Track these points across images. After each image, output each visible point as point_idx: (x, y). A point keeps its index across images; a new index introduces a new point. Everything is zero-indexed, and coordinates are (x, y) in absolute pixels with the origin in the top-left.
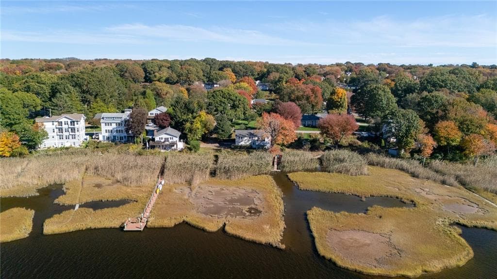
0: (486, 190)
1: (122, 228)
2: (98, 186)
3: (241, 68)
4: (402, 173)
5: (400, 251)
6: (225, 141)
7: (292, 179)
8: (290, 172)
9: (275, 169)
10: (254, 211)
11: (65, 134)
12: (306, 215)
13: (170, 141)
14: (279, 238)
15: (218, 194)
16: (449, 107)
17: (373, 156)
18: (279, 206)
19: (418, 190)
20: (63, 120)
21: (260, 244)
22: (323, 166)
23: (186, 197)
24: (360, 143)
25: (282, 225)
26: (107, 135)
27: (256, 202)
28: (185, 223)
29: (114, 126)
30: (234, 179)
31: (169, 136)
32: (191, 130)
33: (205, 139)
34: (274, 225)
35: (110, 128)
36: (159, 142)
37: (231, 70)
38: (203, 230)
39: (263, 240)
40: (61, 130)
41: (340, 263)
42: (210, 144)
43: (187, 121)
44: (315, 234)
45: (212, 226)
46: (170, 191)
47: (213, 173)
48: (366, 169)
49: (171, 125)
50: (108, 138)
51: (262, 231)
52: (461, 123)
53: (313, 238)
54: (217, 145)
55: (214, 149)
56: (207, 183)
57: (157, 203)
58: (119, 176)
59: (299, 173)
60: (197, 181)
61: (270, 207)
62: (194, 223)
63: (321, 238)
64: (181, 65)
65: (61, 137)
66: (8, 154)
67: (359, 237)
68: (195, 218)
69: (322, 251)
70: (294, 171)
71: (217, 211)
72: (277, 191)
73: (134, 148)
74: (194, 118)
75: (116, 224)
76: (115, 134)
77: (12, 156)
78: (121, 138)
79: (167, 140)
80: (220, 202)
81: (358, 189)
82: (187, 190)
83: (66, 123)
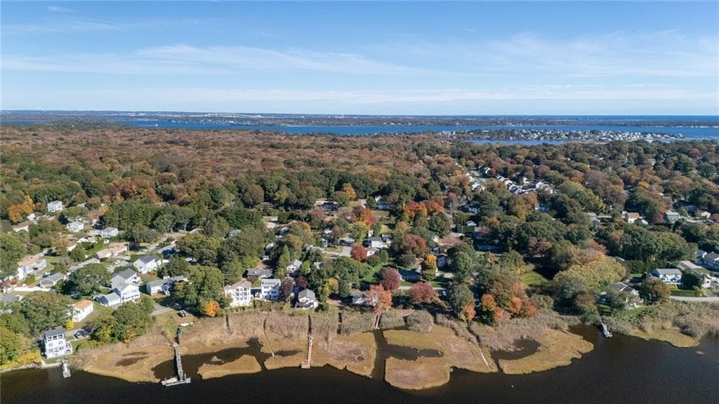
0: (487, 346)
1: (300, 367)
2: (276, 340)
3: (361, 182)
4: (452, 331)
5: (419, 379)
6: (345, 298)
7: (385, 336)
8: (385, 330)
9: (377, 327)
10: (361, 359)
11: (240, 296)
12: (385, 361)
13: (309, 302)
14: (370, 373)
15: (343, 347)
16: (495, 282)
17: (440, 317)
18: (374, 355)
19: (452, 345)
20: (240, 287)
21: (362, 376)
22: (407, 325)
23: (326, 349)
24: (440, 301)
25: (373, 367)
26: (266, 294)
27: (362, 353)
28: (328, 365)
29: (270, 288)
30: (352, 335)
31: (308, 297)
32: (322, 292)
33: (333, 297)
34: (369, 366)
35: (268, 290)
36: (302, 303)
37: (351, 186)
38: (337, 369)
39: (363, 374)
40: (238, 294)
41: (392, 384)
42: (335, 301)
43: (319, 285)
44: (386, 372)
45: (341, 367)
46: (317, 344)
47: (339, 332)
48: (432, 327)
49: (307, 287)
50: (266, 297)
51: (362, 369)
52: (497, 297)
53: (385, 373)
54: (340, 301)
55: (338, 307)
56: (337, 339)
57: (312, 353)
58: (286, 333)
59: (391, 331)
60: (330, 339)
61: (369, 356)
62: (332, 365)
63: (389, 373)
64: (300, 180)
65: (238, 299)
66: (213, 315)
67: (406, 373)
68: (332, 362)
69: (387, 379)
70: (388, 329)
71: (341, 358)
72: (374, 345)
73: (287, 307)
74: (325, 283)
75: (297, 365)
76: (271, 294)
77: (216, 316)
78: (275, 297)
79: (307, 301)
80: (343, 352)
81: (419, 344)
82: (326, 344)
83: (241, 290)
